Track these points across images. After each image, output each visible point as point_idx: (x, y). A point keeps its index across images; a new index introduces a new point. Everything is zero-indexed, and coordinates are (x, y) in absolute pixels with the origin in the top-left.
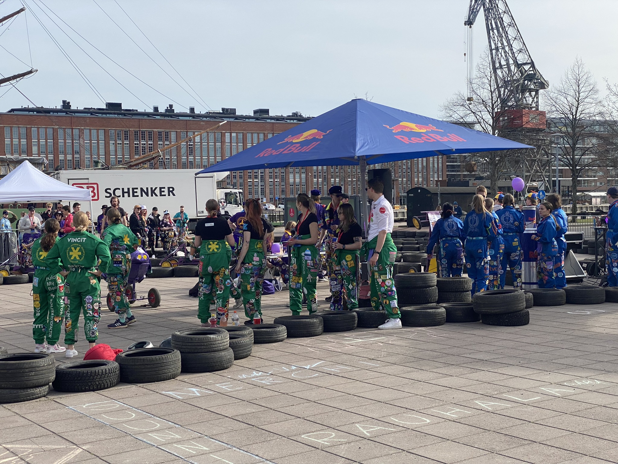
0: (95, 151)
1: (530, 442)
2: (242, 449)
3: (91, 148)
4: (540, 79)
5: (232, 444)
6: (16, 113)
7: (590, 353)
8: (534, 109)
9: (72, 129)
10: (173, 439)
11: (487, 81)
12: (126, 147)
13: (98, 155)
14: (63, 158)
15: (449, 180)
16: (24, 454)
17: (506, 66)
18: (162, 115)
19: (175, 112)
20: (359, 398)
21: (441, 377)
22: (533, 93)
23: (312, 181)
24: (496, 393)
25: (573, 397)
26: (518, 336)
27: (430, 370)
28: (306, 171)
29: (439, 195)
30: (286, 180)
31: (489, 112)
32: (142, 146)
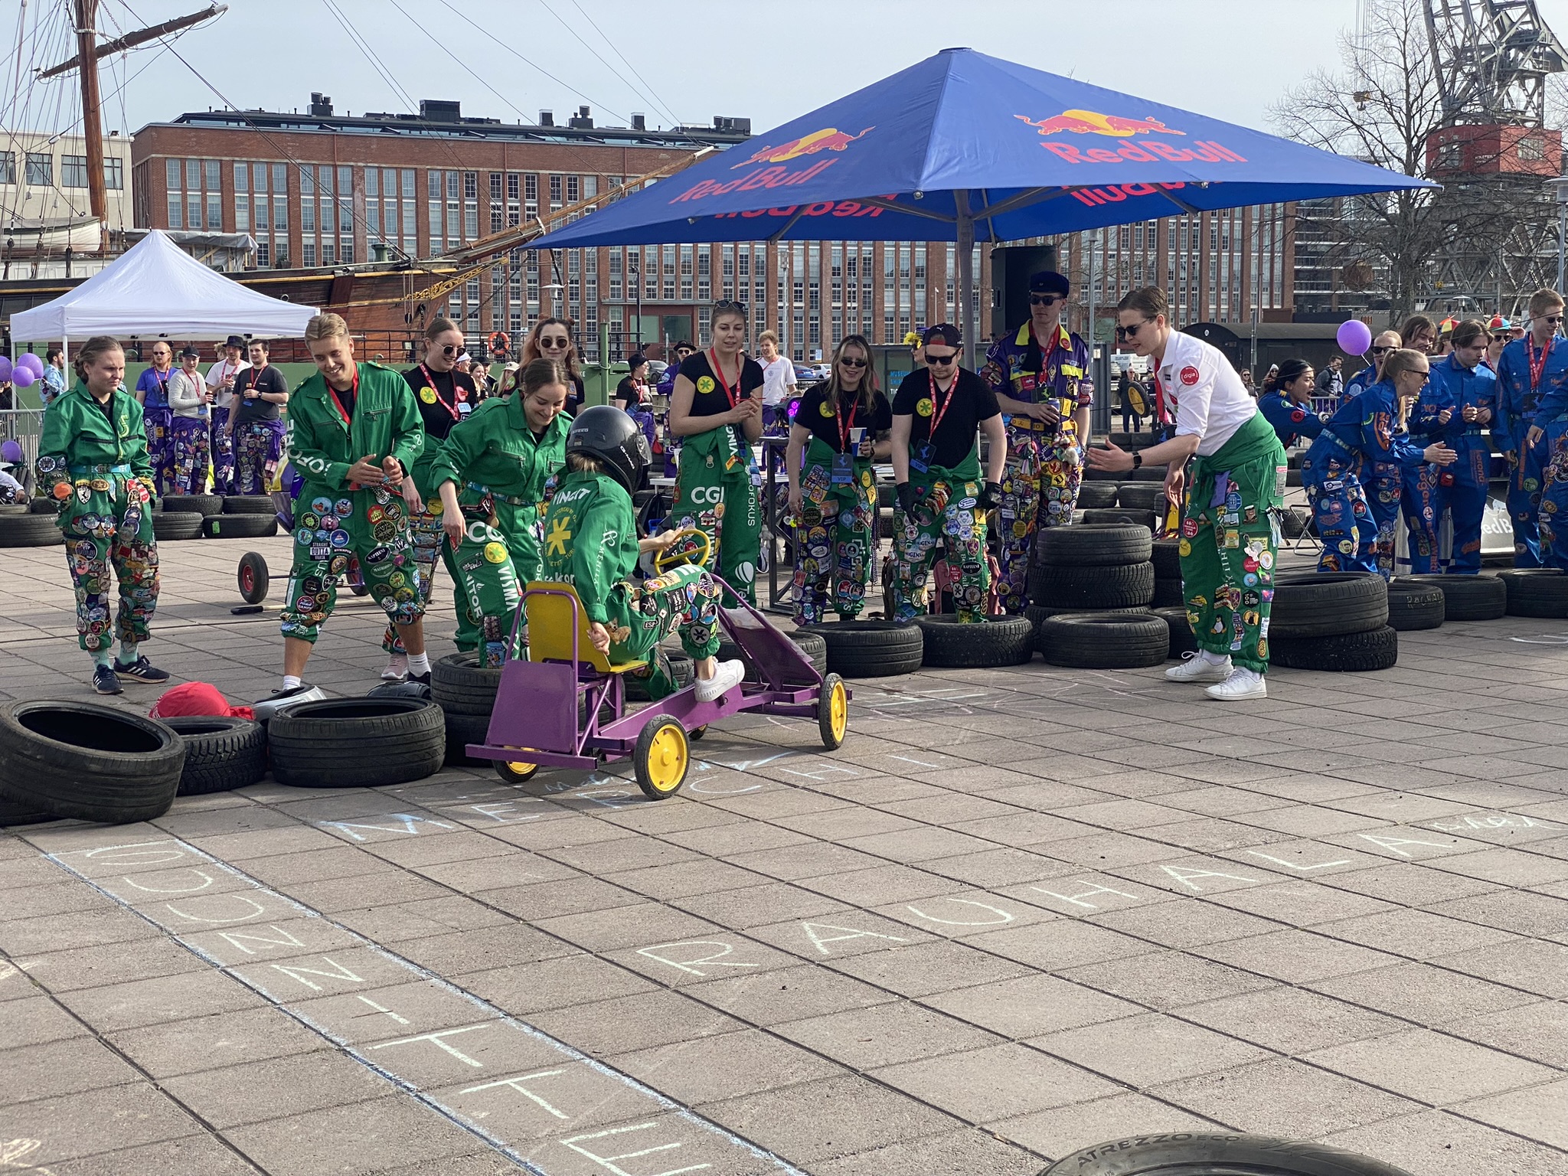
0: (391, 223)
1: (1273, 984)
2: (456, 982)
3: (381, 217)
4: (1549, 45)
5: (433, 969)
6: (195, 123)
7: (1535, 745)
8: (1529, 125)
9: (335, 167)
10: (279, 948)
11: (1395, 42)
12: (471, 215)
13: (400, 234)
14: (312, 242)
15: (1300, 308)
17: (1460, 10)
18: (560, 132)
19: (595, 126)
20: (846, 852)
21: (1096, 801)
22: (1531, 84)
23: (942, 307)
24: (1229, 846)
25: (1442, 864)
26: (1352, 697)
27: (1072, 782)
28: (927, 283)
29: (1254, 343)
30: (874, 303)
31: (1399, 125)
32: (509, 212)
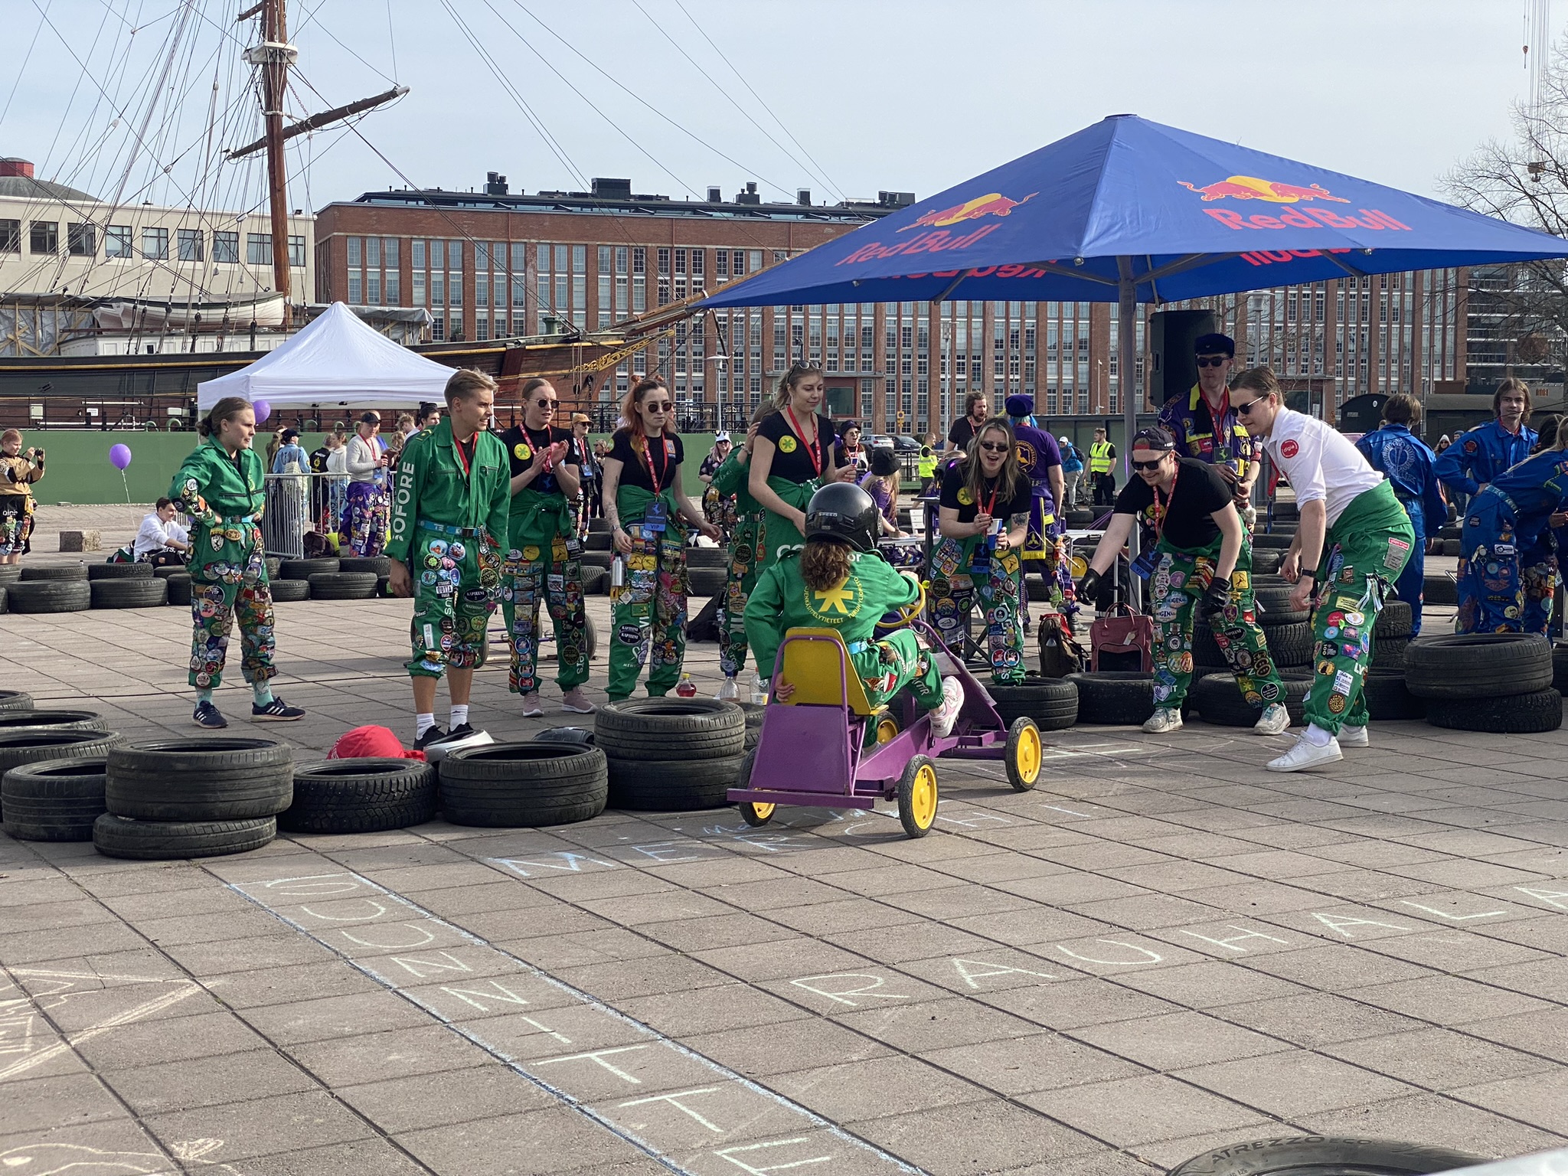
0: (561, 297)
1: (1422, 1025)
2: (616, 1006)
3: (552, 292)
5: (594, 994)
6: (375, 202)
9: (509, 243)
10: (447, 972)
12: (638, 289)
13: (570, 308)
14: (485, 316)
15: (1473, 381)
16: (51, 992)
18: (727, 208)
19: (761, 202)
20: (997, 894)
21: (1248, 852)
23: (1105, 379)
24: (1383, 896)
26: (1514, 758)
27: (1225, 833)
28: (1091, 356)
30: (1037, 376)
32: (676, 286)
